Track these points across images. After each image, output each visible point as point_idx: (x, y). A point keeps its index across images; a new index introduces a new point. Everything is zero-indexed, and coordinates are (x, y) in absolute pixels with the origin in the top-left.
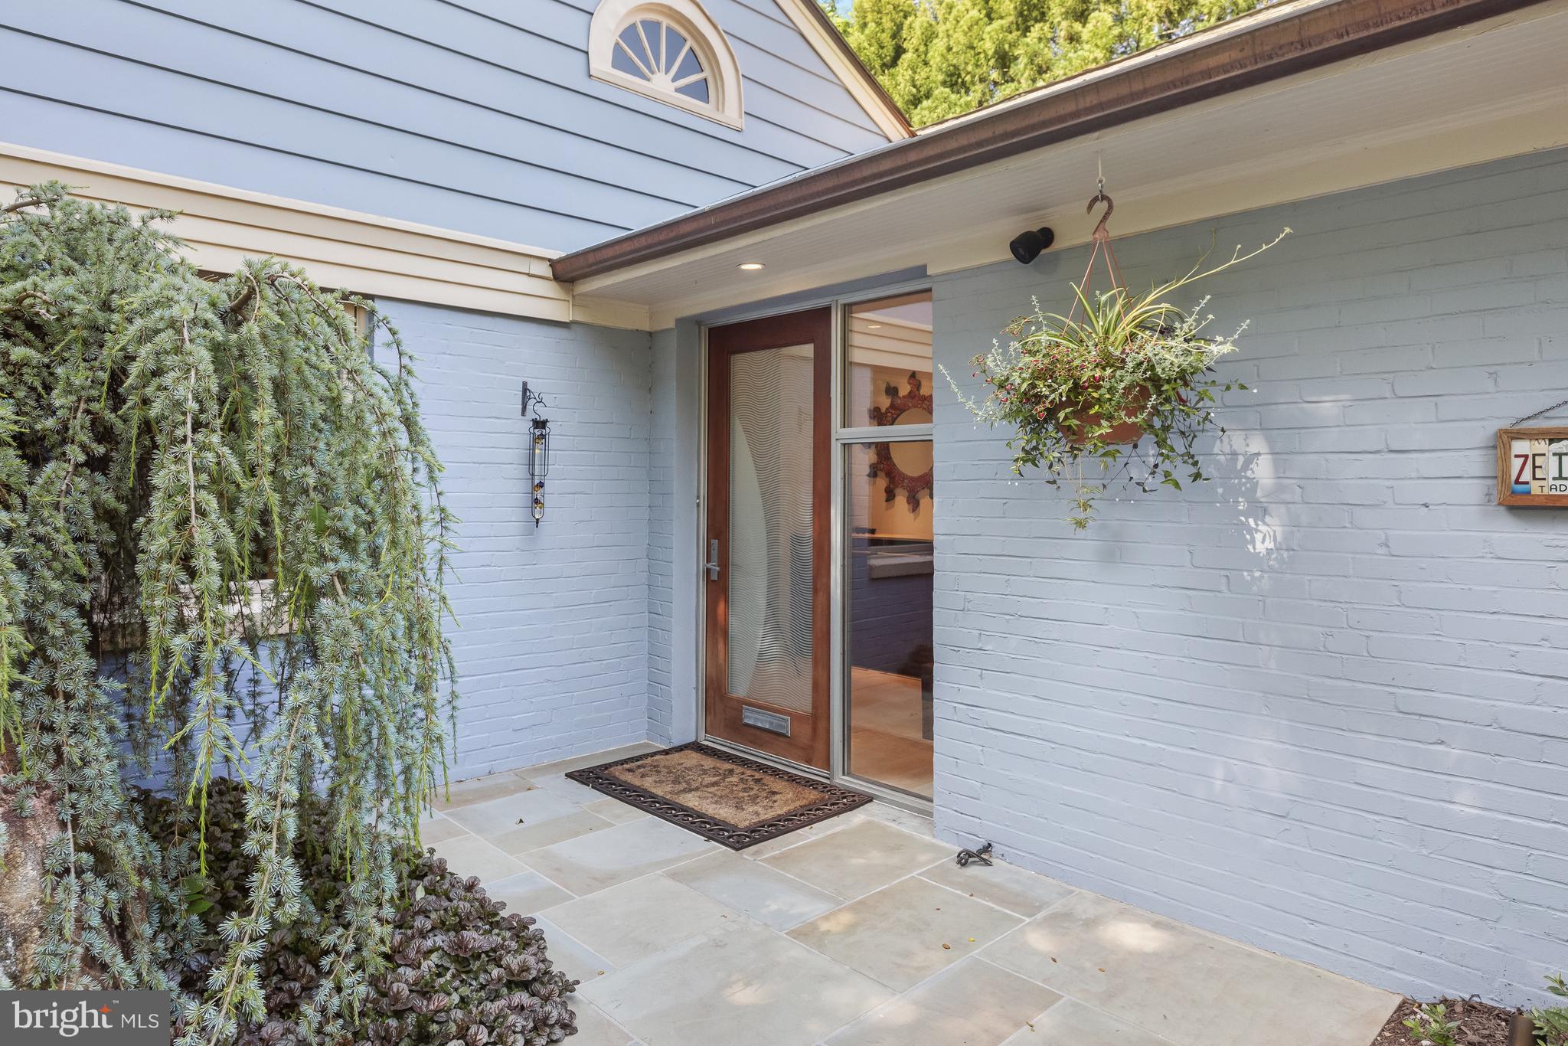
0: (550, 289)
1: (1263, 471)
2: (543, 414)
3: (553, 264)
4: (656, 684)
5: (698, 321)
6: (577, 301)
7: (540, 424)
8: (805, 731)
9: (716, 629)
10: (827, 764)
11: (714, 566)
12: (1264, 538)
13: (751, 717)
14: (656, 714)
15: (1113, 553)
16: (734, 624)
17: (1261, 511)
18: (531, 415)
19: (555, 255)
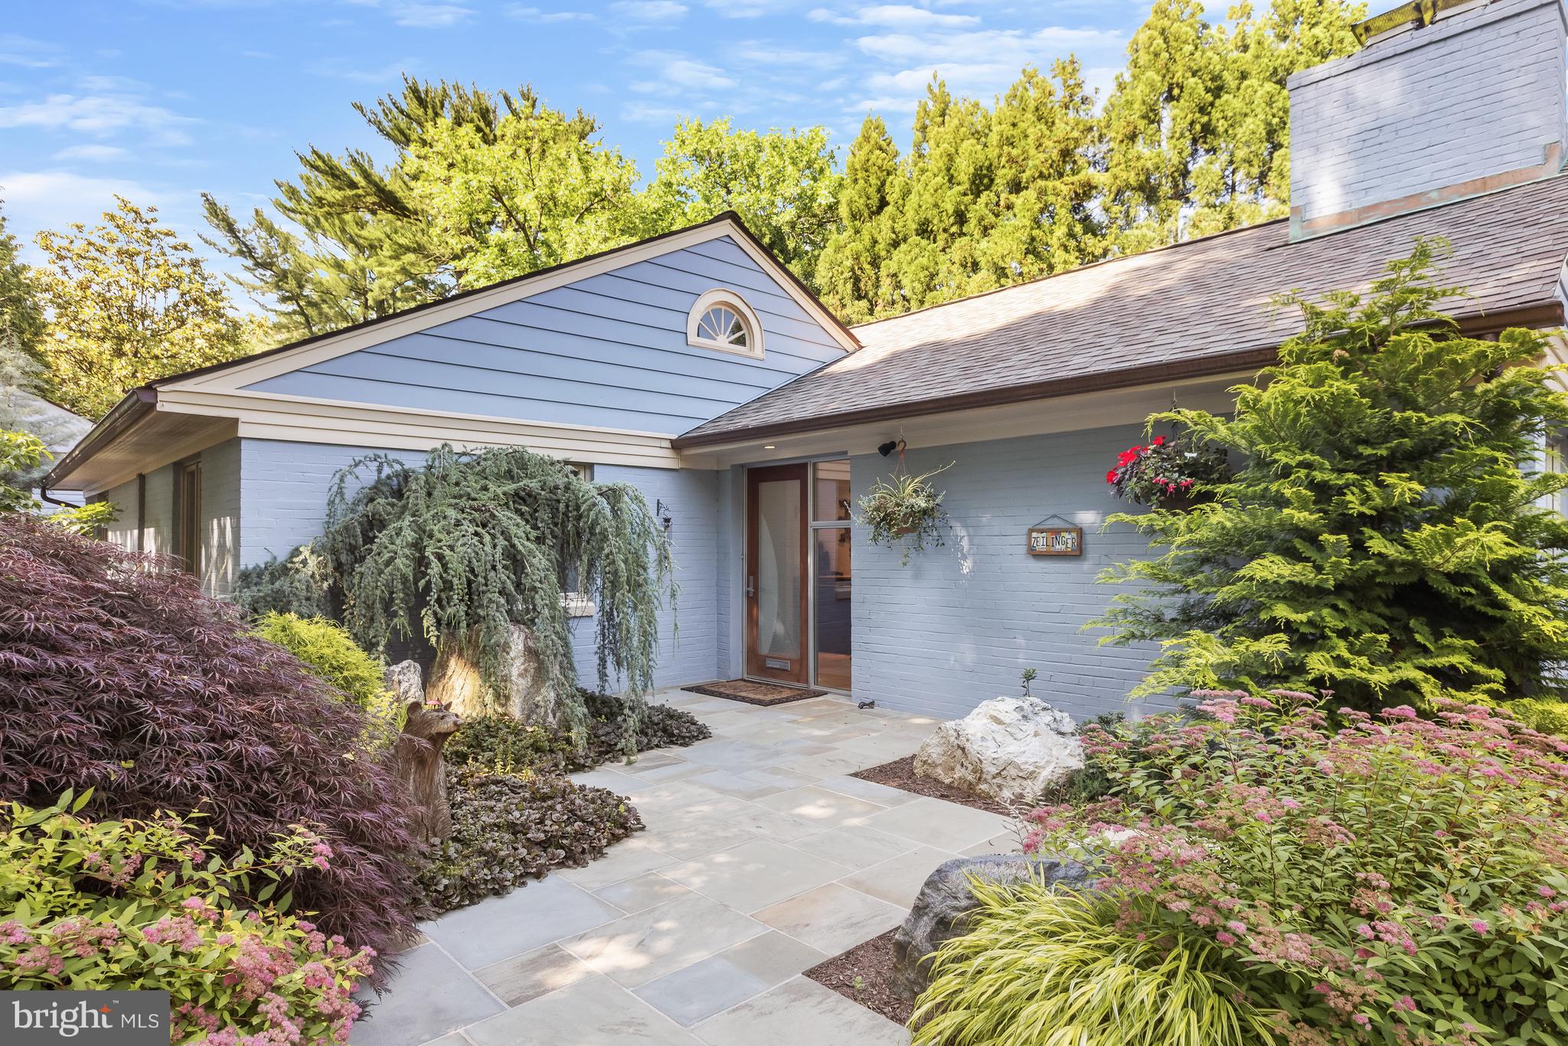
0: (669, 453)
1: (965, 543)
2: (669, 515)
3: (671, 441)
4: (722, 649)
5: (742, 466)
6: (682, 459)
7: (667, 520)
8: (797, 667)
9: (752, 621)
10: (807, 681)
11: (751, 589)
12: (967, 567)
13: (770, 664)
14: (722, 665)
15: (918, 575)
16: (762, 619)
17: (964, 557)
18: (662, 516)
19: (674, 437)
